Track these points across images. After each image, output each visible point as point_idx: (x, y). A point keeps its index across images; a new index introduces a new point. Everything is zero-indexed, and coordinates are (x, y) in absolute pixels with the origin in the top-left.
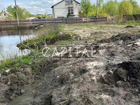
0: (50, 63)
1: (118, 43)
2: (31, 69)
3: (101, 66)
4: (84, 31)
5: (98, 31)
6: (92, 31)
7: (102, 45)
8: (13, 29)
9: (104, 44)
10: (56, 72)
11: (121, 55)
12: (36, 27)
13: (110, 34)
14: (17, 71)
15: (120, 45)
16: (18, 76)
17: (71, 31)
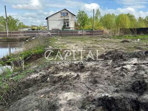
0: (21, 89)
1: (107, 63)
4: (76, 45)
5: (91, 46)
6: (85, 45)
8: (1, 41)
9: (91, 64)
10: (22, 105)
11: (106, 83)
12: (27, 39)
15: (108, 67)
17: (62, 45)
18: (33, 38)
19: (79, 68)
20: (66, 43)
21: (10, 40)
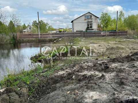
0: (50, 84)
1: (134, 65)
2: (28, 89)
3: (103, 100)
4: (99, 46)
5: (115, 46)
6: (109, 45)
7: (114, 65)
9: (116, 65)
10: (50, 99)
11: (133, 86)
12: (55, 40)
13: (128, 50)
14: (13, 91)
15: (135, 69)
16: (10, 98)
18: (60, 39)
19: (103, 68)
20: (89, 43)
21: (41, 41)
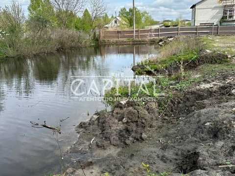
8: (125, 44)
12: (161, 41)
16: (138, 112)
18: (170, 39)
